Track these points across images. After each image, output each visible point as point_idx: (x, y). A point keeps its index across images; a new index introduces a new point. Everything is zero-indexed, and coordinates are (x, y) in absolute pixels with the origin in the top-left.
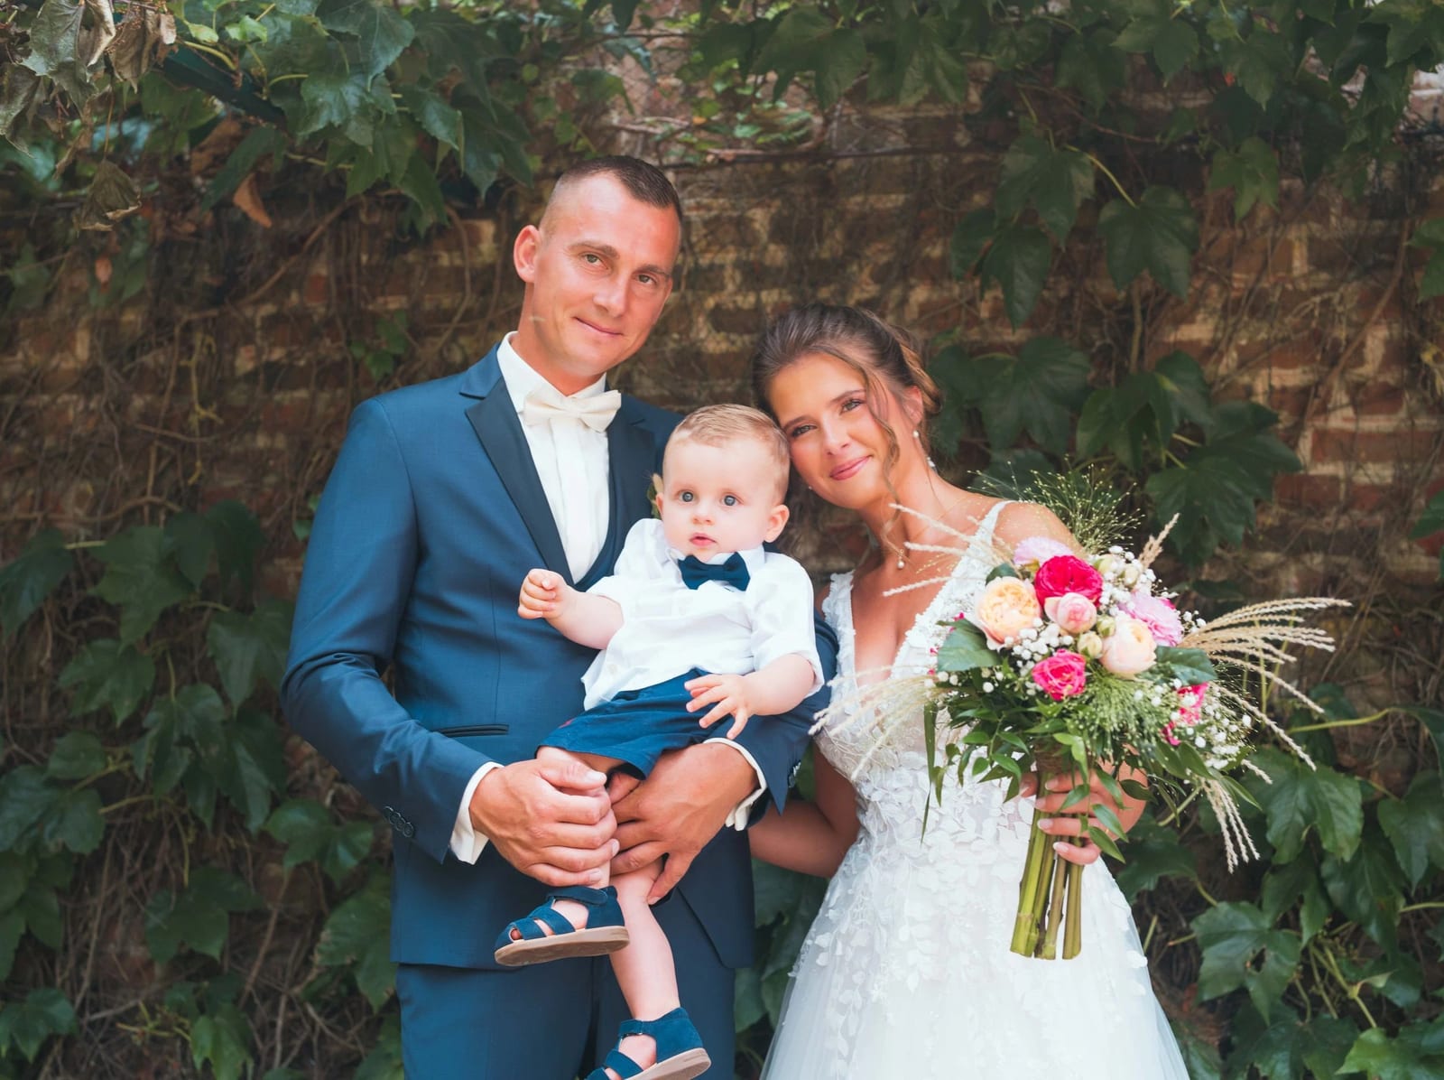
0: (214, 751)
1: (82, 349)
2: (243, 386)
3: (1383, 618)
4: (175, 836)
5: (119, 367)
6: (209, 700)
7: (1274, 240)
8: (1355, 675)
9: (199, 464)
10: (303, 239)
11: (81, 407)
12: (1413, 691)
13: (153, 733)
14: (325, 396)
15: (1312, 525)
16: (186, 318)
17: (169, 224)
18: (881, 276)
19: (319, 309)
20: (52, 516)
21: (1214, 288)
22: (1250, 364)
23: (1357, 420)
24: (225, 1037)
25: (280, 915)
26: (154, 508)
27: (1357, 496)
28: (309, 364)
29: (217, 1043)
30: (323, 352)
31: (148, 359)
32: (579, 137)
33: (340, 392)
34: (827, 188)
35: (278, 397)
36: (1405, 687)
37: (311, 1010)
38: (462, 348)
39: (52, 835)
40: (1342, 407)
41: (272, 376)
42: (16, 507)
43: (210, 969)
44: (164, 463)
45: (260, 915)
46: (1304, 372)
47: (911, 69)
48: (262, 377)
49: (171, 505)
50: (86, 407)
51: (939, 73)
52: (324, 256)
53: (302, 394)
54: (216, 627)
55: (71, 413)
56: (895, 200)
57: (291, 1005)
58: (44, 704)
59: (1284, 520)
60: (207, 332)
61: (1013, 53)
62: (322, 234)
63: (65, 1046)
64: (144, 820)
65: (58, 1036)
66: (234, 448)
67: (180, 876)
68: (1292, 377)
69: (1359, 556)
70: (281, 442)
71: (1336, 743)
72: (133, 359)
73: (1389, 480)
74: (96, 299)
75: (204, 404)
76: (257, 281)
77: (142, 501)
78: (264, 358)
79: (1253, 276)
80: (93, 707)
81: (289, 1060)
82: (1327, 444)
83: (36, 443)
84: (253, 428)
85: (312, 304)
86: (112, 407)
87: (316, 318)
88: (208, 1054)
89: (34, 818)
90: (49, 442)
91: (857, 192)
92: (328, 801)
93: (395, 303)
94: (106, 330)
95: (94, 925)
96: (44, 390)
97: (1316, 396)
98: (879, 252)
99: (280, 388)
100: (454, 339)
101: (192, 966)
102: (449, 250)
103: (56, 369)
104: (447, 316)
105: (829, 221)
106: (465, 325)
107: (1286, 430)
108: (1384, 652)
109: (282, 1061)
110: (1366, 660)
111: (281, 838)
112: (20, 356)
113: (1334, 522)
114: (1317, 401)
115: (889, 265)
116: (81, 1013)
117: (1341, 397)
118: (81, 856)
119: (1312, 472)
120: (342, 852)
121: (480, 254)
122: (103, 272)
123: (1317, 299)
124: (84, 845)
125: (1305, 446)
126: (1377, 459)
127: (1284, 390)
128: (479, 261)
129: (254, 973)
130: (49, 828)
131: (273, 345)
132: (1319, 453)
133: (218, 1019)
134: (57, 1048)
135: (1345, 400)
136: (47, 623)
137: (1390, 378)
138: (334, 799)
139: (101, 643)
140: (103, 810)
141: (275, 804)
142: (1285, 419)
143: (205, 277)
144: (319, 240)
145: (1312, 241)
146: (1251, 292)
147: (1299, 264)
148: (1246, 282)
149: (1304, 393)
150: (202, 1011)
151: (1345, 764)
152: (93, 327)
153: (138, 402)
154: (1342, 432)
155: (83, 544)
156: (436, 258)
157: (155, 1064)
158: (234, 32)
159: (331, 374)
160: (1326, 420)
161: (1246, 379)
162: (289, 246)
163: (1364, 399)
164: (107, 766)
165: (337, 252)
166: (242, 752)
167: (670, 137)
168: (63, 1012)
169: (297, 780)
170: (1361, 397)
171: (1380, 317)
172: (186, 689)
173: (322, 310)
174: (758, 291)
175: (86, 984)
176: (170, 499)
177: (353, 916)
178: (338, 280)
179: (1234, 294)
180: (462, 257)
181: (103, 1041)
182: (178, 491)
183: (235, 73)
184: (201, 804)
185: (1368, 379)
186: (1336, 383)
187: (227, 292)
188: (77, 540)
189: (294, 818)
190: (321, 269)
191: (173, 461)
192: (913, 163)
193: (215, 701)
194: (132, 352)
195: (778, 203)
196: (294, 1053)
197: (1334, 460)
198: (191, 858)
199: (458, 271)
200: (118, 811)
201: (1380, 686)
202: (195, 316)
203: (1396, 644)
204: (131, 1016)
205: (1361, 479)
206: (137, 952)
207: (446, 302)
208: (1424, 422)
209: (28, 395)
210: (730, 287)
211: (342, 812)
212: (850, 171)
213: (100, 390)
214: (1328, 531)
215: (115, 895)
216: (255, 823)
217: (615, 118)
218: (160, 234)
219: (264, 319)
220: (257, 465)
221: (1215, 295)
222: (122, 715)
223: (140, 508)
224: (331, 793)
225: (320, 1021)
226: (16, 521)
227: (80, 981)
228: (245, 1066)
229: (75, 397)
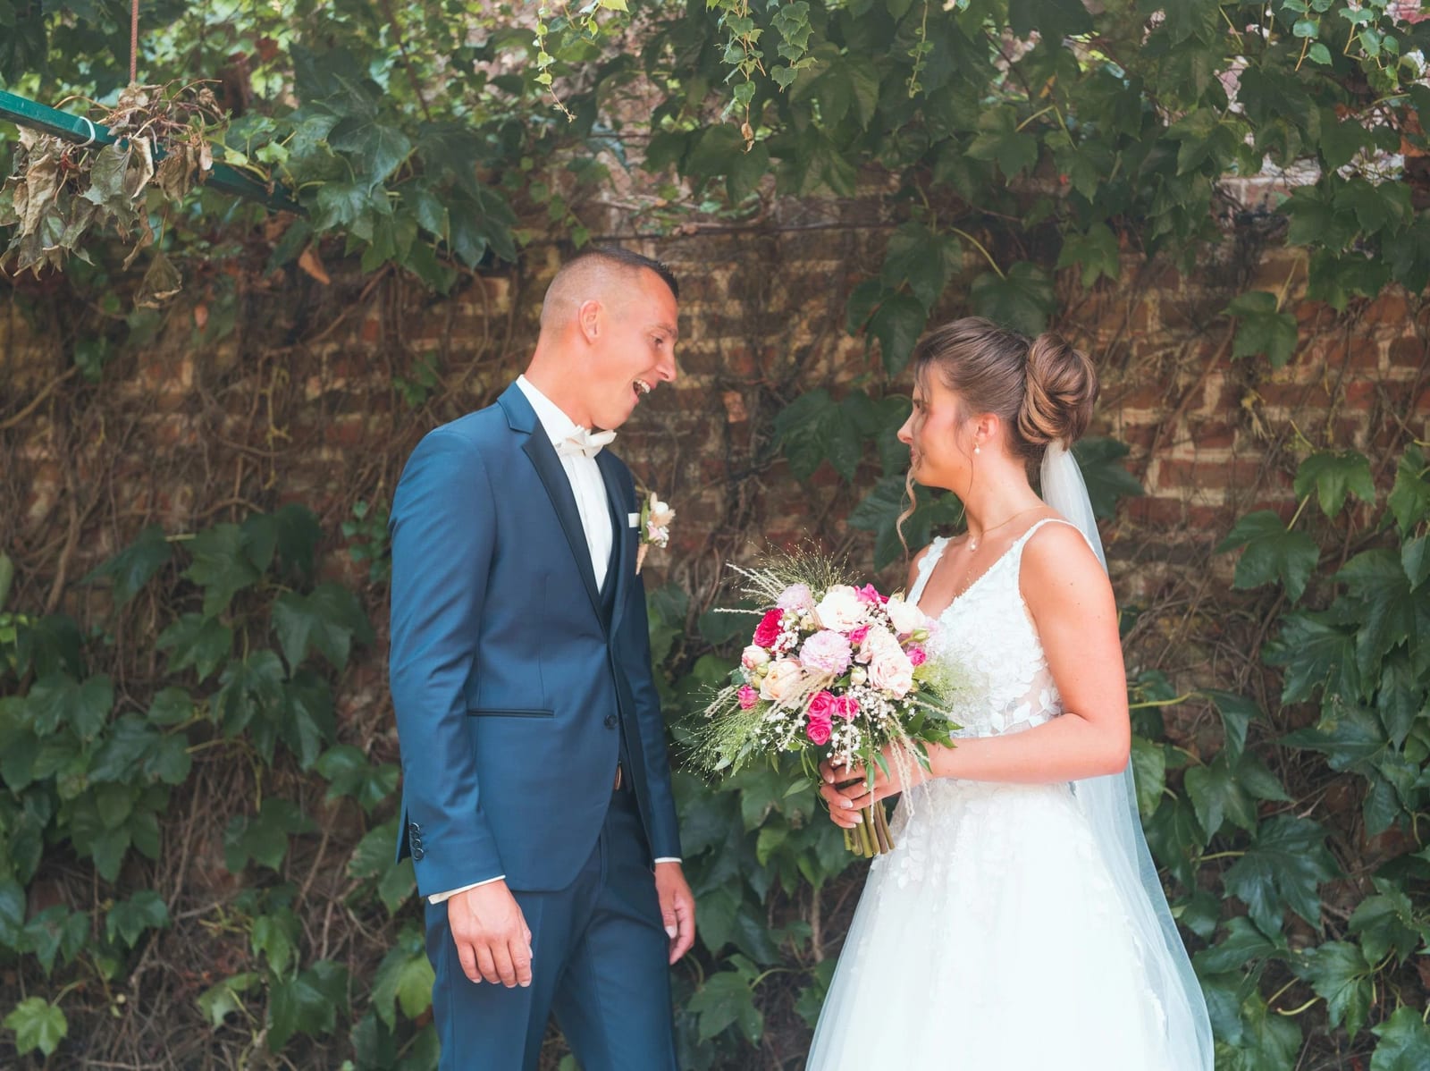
0: (275, 702)
1: (187, 378)
2: (312, 410)
3: (1208, 617)
4: (249, 772)
5: (214, 393)
6: (273, 665)
7: (1133, 302)
8: (1185, 664)
9: (273, 473)
10: (359, 292)
11: (185, 424)
12: (1230, 676)
13: (226, 688)
14: (375, 419)
15: (1157, 538)
16: (267, 354)
17: (250, 280)
18: (816, 328)
19: (372, 348)
20: (161, 513)
21: (1084, 341)
22: (1110, 405)
23: (1195, 453)
24: (279, 932)
25: (330, 837)
26: (240, 507)
27: (1196, 516)
28: (363, 392)
29: (272, 935)
30: (374, 384)
31: (237, 387)
32: (568, 215)
33: (387, 415)
34: (774, 255)
35: (339, 419)
36: (1225, 674)
37: (351, 914)
38: (481, 382)
39: (150, 769)
40: (1185, 441)
41: (334, 402)
42: (134, 505)
43: (275, 880)
44: (248, 471)
45: (314, 838)
46: (1154, 412)
47: (810, 171)
48: (324, 404)
49: (253, 506)
50: (190, 424)
51: (834, 173)
52: (376, 306)
53: (356, 417)
54: (282, 606)
55: (178, 429)
56: (831, 265)
57: (336, 909)
58: (152, 665)
59: (1134, 535)
60: (283, 366)
61: (897, 156)
62: (375, 288)
63: (162, 938)
64: (225, 760)
65: (155, 930)
66: (304, 459)
67: (252, 803)
68: (1145, 416)
69: (1193, 564)
70: (340, 456)
71: (1165, 718)
72: (226, 385)
73: (1221, 503)
74: (198, 339)
75: (278, 426)
76: (323, 324)
77: (227, 502)
78: (328, 388)
79: (1114, 332)
80: (182, 666)
81: (334, 953)
82: (1171, 472)
83: (150, 452)
84: (320, 443)
85: (368, 344)
86: (209, 426)
87: (369, 355)
88: (263, 945)
89: (136, 755)
90: (160, 452)
91: (798, 258)
92: (368, 747)
93: (430, 344)
94: (206, 362)
95: (186, 842)
96: (157, 410)
97: (1162, 432)
98: (816, 308)
99: (341, 411)
100: (475, 373)
101: (259, 876)
102: (473, 302)
103: (167, 393)
104: (469, 356)
105: (775, 281)
106: (482, 364)
107: (1138, 460)
108: (1210, 646)
109: (329, 953)
110: (1194, 651)
111: (328, 776)
112: (139, 382)
113: (1177, 537)
114: (1162, 437)
115: (822, 318)
116: (174, 912)
117: (1183, 433)
118: (174, 787)
119: (1158, 495)
120: (374, 787)
121: (497, 305)
122: (201, 316)
123: (1160, 354)
124: (176, 778)
125: (1153, 473)
126: (1212, 485)
127: (1137, 427)
128: (495, 312)
129: (308, 883)
130: (148, 764)
131: (336, 376)
132: (1164, 480)
133: (275, 918)
134: (155, 939)
135: (1187, 435)
136: (152, 600)
137: (1223, 418)
138: (373, 746)
139: (191, 616)
140: (189, 750)
141: (324, 747)
142: (1136, 451)
143: (283, 322)
144: (371, 292)
145: (1163, 304)
146: (1112, 345)
147: (1153, 325)
148: (1109, 336)
149: (1153, 429)
150: (264, 913)
151: (1172, 736)
152: (196, 359)
153: (229, 422)
154: (1185, 462)
155: (180, 537)
156: (462, 309)
157: (230, 954)
158: (262, 155)
159: (379, 401)
160: (1171, 452)
161: (1107, 417)
162: (349, 296)
163: (1203, 435)
164: (193, 716)
165: (386, 302)
166: (298, 706)
167: (647, 212)
168: (159, 910)
169: (345, 730)
170: (1200, 433)
171: (1216, 367)
172: (254, 653)
173: (374, 349)
174: (718, 337)
175: (178, 889)
176: (252, 500)
177: (380, 840)
178: (387, 324)
179: (1099, 347)
180: (483, 308)
181: (190, 934)
182: (259, 494)
183: (268, 183)
184: (265, 748)
185: (1206, 418)
186: (1180, 422)
187: (300, 332)
188: (176, 533)
189: (340, 761)
190: (374, 315)
191: (255, 471)
192: (843, 234)
193: (277, 664)
194: (226, 381)
195: (734, 266)
196: (338, 948)
197: (1177, 485)
198: (262, 789)
199: (479, 319)
200: (206, 750)
201: (1205, 673)
202: (274, 353)
203: (1218, 639)
204: (211, 916)
205: (1198, 502)
206: (221, 864)
207: (470, 345)
208: (1251, 455)
209: (143, 415)
210: (695, 335)
211: (380, 756)
212: (794, 239)
213: (200, 410)
214: (1171, 544)
215: (202, 820)
216: (308, 762)
217: (605, 196)
218: (243, 288)
219: (329, 355)
220: (322, 473)
221: (1084, 347)
222: (203, 674)
223: (227, 508)
224: (370, 741)
225: (358, 924)
226: (133, 516)
227: (174, 886)
228: (292, 957)
229: (180, 416)
